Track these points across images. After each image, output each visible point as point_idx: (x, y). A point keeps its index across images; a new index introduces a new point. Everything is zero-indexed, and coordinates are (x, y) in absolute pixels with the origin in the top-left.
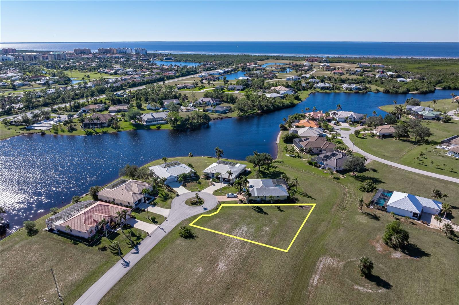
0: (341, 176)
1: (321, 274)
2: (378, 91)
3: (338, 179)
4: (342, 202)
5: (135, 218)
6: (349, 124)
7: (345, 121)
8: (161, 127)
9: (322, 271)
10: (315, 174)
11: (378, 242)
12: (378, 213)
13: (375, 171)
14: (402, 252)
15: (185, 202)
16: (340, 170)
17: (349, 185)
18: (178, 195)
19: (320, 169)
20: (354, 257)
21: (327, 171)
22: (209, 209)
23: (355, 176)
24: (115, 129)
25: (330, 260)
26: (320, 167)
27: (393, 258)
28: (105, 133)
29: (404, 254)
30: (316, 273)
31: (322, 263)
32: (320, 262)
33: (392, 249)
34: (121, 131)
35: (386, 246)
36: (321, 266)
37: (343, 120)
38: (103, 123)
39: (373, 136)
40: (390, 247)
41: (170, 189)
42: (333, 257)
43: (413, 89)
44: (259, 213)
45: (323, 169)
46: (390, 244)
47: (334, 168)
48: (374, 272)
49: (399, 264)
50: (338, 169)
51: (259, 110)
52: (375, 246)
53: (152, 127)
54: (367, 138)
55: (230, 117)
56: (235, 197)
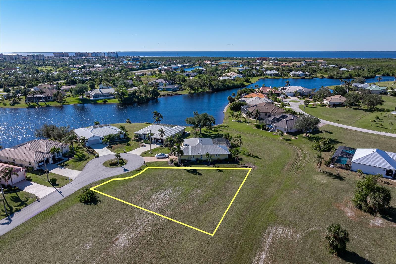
0: (293, 138)
1: (269, 251)
2: (323, 77)
3: (289, 140)
4: (296, 161)
5: (31, 180)
6: (298, 97)
7: (294, 95)
8: (108, 101)
9: (271, 247)
10: (263, 136)
11: (346, 205)
12: (342, 172)
13: (329, 133)
14: (383, 217)
15: (103, 163)
16: (291, 132)
17: (303, 146)
18: (98, 157)
19: (269, 131)
20: (316, 226)
21: (276, 133)
22: (131, 170)
23: (308, 137)
24: (60, 102)
25: (283, 230)
26: (268, 129)
27: (373, 227)
28: (48, 106)
29: (386, 221)
30: (262, 249)
31: (271, 234)
32: (269, 234)
33: (368, 215)
34: (66, 105)
35: (359, 211)
36: (269, 240)
37: (292, 94)
38: (49, 98)
39: (323, 105)
40: (365, 211)
41: (91, 150)
42: (287, 226)
43: (355, 75)
44: (192, 174)
45: (272, 131)
46: (364, 208)
47: (284, 130)
48: (350, 247)
49: (383, 235)
50: (289, 131)
51: (209, 89)
52: (343, 211)
53: (98, 101)
54: (317, 107)
55: (180, 94)
56: (165, 158)
